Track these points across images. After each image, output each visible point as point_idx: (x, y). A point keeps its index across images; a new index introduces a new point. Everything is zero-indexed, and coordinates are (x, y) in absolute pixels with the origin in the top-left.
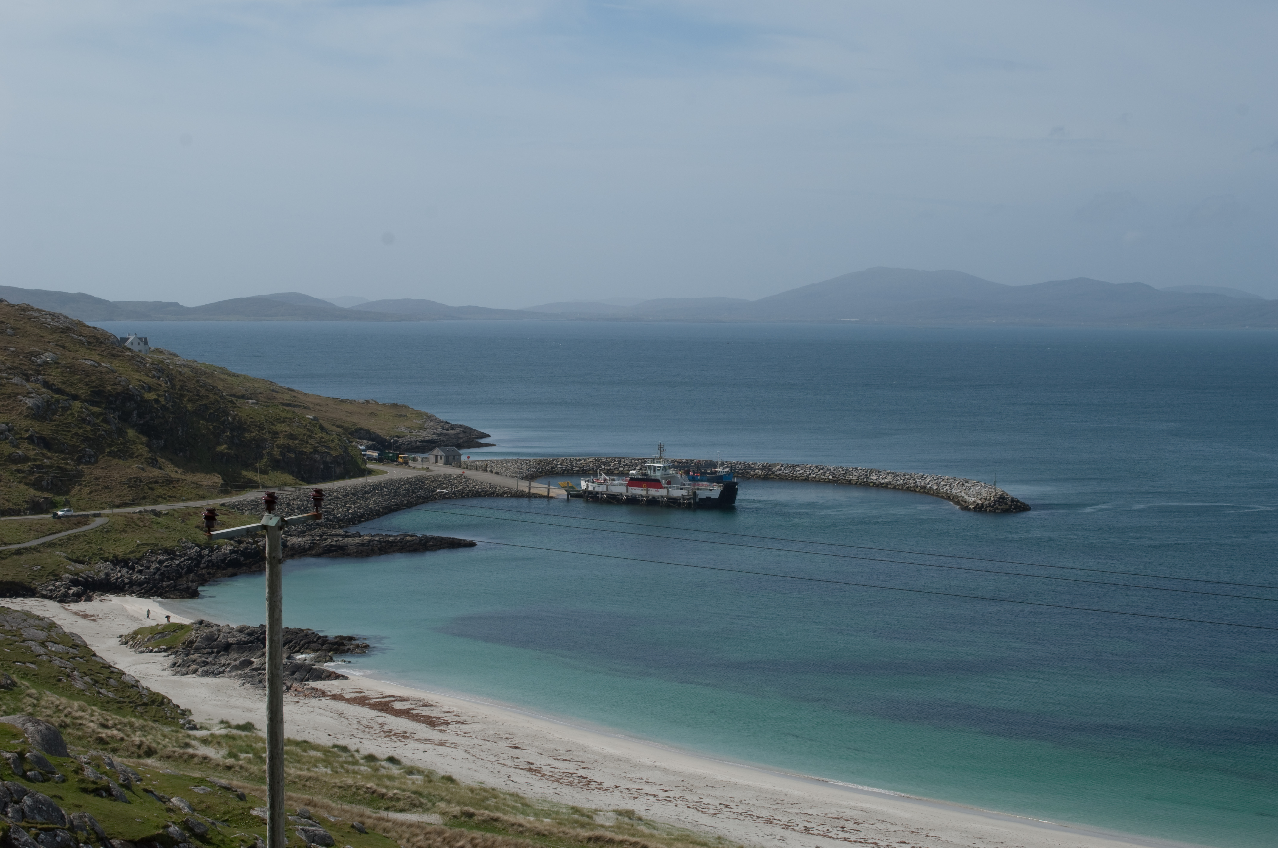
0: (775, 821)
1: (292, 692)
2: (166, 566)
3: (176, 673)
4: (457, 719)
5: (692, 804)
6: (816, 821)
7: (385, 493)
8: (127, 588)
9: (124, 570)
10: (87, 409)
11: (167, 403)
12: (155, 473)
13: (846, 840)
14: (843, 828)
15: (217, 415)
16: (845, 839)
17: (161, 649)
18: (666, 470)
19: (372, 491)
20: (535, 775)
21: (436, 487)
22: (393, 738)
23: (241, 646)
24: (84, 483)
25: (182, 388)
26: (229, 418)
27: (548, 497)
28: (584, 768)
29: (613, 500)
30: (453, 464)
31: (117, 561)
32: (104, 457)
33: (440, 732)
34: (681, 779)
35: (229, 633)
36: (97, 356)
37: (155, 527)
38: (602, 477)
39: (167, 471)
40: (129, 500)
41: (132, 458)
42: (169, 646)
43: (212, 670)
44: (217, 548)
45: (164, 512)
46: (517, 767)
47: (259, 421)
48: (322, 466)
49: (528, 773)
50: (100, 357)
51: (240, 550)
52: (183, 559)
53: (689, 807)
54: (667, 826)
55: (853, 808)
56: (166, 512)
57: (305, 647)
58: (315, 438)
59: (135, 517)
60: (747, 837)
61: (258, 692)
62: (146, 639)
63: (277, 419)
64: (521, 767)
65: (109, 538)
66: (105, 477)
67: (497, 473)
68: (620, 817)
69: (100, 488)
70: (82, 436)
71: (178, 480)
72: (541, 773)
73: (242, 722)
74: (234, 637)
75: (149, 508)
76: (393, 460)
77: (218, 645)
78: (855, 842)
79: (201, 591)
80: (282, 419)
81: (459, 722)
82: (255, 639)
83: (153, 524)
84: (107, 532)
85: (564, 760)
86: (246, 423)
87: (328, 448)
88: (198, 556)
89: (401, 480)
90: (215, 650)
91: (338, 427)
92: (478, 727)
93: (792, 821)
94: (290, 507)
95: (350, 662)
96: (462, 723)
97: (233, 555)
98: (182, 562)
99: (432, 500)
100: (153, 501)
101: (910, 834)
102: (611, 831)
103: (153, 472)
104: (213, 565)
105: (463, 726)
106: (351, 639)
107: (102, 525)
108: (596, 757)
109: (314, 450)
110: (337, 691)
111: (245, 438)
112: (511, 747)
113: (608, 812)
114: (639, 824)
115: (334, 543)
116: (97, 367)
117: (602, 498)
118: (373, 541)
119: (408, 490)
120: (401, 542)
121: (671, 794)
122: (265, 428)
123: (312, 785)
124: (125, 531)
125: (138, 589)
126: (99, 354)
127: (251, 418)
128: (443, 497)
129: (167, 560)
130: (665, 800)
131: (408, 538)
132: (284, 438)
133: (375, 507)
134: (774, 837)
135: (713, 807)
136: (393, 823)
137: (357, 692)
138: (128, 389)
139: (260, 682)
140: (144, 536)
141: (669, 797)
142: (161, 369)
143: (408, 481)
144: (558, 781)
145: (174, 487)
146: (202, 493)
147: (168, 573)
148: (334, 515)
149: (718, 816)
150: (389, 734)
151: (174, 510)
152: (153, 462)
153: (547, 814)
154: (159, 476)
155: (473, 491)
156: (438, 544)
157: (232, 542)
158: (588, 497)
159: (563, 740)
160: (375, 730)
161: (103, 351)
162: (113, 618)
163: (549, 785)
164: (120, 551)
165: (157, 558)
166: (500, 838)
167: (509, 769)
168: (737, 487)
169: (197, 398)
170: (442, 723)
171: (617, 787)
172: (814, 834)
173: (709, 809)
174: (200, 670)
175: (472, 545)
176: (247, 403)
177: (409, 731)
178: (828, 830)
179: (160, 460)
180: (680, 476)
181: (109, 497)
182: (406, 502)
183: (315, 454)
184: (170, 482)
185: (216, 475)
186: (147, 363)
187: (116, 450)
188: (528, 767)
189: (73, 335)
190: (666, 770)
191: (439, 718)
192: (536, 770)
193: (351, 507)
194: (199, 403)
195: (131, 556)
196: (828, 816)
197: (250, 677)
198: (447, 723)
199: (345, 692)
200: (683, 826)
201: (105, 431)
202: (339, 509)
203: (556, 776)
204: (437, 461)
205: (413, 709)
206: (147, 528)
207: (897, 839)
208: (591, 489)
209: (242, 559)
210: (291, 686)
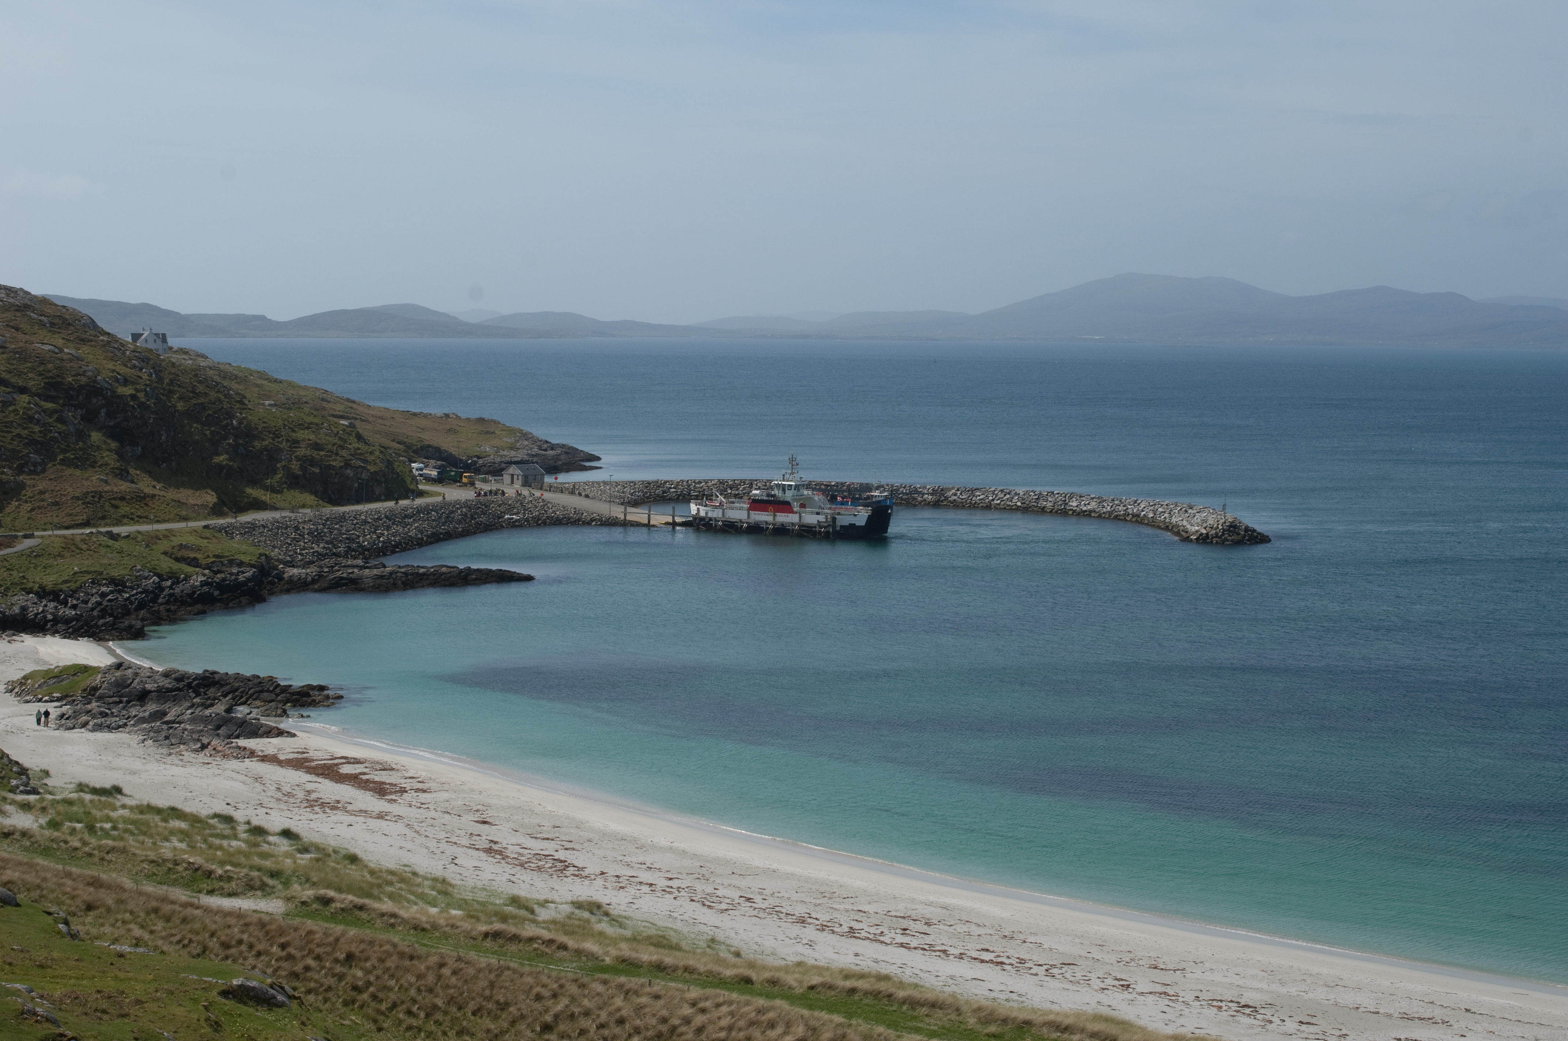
0: (810, 920)
1: (207, 752)
2: (109, 601)
3: (59, 727)
4: (420, 786)
5: (699, 897)
6: (869, 920)
7: (433, 518)
8: (49, 626)
9: (52, 605)
10: (36, 404)
11: (148, 400)
12: (124, 486)
13: (904, 947)
14: (905, 929)
15: (217, 418)
16: (902, 945)
17: (54, 697)
18: (799, 490)
19: (414, 515)
20: (493, 857)
21: (504, 513)
22: (317, 809)
23: (163, 694)
24: (24, 498)
25: (171, 381)
26: (234, 422)
27: (648, 525)
28: (566, 849)
29: (730, 528)
30: (533, 485)
31: (43, 593)
32: (54, 465)
33: (388, 802)
34: (699, 864)
35: (149, 677)
36: (60, 340)
37: (103, 551)
38: (719, 499)
39: (141, 485)
40: (83, 520)
41: (94, 467)
42: (64, 694)
43: (108, 723)
44: (185, 579)
45: (123, 535)
46: (472, 847)
47: (275, 427)
48: (356, 485)
49: (483, 855)
50: (63, 341)
51: (215, 582)
52: (135, 591)
53: (692, 900)
54: (644, 924)
55: (931, 904)
56: (127, 534)
57: (254, 697)
58: (348, 449)
59: (78, 539)
60: (759, 940)
61: (160, 750)
62: (37, 686)
63: (300, 425)
64: (477, 847)
65: (39, 564)
66: (52, 491)
67: (587, 496)
68: (577, 911)
69: (45, 504)
70: (26, 438)
71: (153, 496)
72: (502, 855)
73: (108, 785)
74: (155, 682)
75: (103, 530)
76: (456, 480)
77: (130, 692)
78: (915, 948)
79: (149, 631)
80: (306, 425)
81: (421, 790)
82: (185, 686)
83: (101, 548)
84: (36, 556)
85: (544, 839)
86: (257, 428)
87: (365, 461)
88: (156, 588)
89: (457, 502)
90: (125, 699)
91: (399, 443)
92: (444, 796)
93: (835, 920)
94: (299, 532)
95: (308, 716)
96: (424, 791)
97: (205, 588)
98: (133, 595)
99: (497, 529)
100: (115, 522)
101: (1001, 939)
102: (544, 928)
103: (121, 486)
104: (176, 600)
105: (425, 795)
106: (322, 688)
107: (31, 548)
108: (591, 836)
109: (346, 464)
110: (271, 751)
111: (254, 447)
112: (477, 822)
113: (562, 904)
114: (600, 921)
115: (344, 575)
116: (57, 353)
117: (716, 526)
118: (396, 573)
119: (466, 515)
120: (434, 575)
121: (675, 884)
122: (282, 436)
123: (114, 859)
124: (60, 556)
125: (64, 628)
126: (63, 338)
127: (264, 422)
128: (514, 525)
129: (112, 592)
130: (663, 890)
131: (444, 570)
132: (306, 448)
133: (416, 534)
134: (799, 940)
135: (728, 901)
136: (205, 911)
137: (298, 753)
138: (95, 381)
139: (167, 738)
140: (86, 562)
141: (671, 887)
142: (146, 358)
143: (466, 504)
144: (522, 865)
145: (146, 505)
146: (184, 513)
147: (112, 609)
148: (358, 543)
149: (730, 912)
150: (314, 803)
151: (139, 532)
152: (122, 474)
153: (462, 904)
154: (127, 490)
155: (552, 517)
156: (483, 578)
157: (207, 571)
158: (698, 525)
159: (556, 813)
160: (297, 799)
161: (69, 334)
162: (14, 662)
163: (506, 870)
164: (49, 580)
165: (99, 590)
166: (352, 932)
167: (460, 849)
168: (889, 511)
169: (191, 395)
170: (395, 792)
171: (602, 873)
172: (860, 938)
173: (721, 903)
174: (91, 723)
175: (529, 578)
176: (263, 404)
177: (343, 800)
178: (882, 932)
179: (132, 471)
180: (818, 498)
181: (57, 516)
182: (460, 530)
183: (346, 469)
184: (142, 498)
185: (210, 491)
186: (127, 350)
187: (73, 457)
188: (487, 846)
189: (32, 314)
190: (683, 853)
191: (395, 785)
192: (497, 851)
193: (383, 534)
194: (194, 401)
195: (64, 587)
196: (890, 914)
197: (158, 732)
198: (403, 791)
199: (282, 752)
200: (671, 926)
201: (60, 433)
202: (366, 535)
203: (523, 858)
204: (512, 482)
205: (365, 774)
206: (91, 553)
207: (978, 945)
208: (702, 514)
209: (216, 593)
210: (209, 744)
